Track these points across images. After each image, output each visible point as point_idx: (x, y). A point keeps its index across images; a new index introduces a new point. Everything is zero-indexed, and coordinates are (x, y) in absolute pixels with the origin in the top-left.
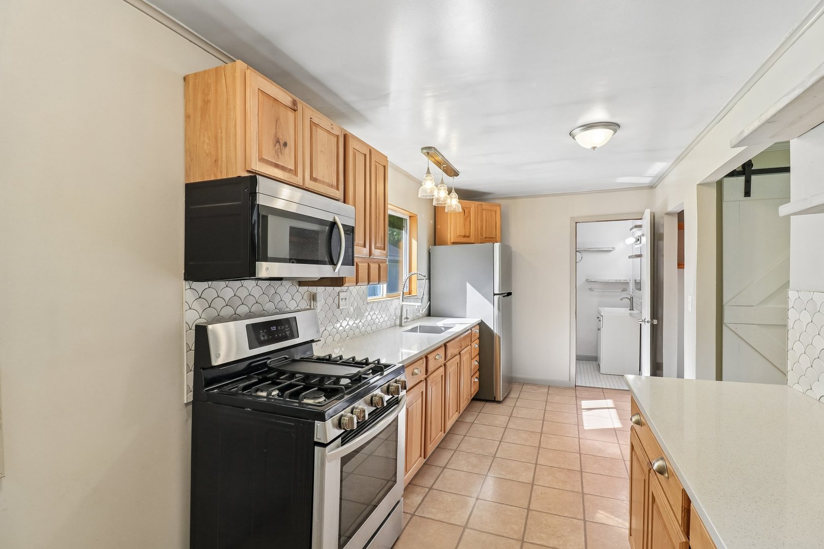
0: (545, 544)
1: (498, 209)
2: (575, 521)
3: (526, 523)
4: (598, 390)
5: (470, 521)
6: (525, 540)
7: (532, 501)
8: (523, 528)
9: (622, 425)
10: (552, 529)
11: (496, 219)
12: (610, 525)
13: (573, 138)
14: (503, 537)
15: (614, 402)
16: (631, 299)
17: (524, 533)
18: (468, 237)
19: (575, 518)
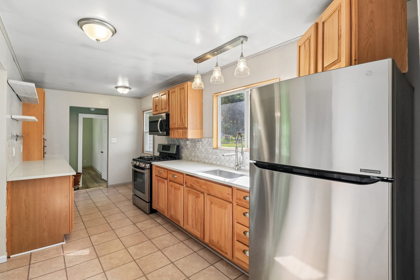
0: (104, 233)
19: (98, 245)
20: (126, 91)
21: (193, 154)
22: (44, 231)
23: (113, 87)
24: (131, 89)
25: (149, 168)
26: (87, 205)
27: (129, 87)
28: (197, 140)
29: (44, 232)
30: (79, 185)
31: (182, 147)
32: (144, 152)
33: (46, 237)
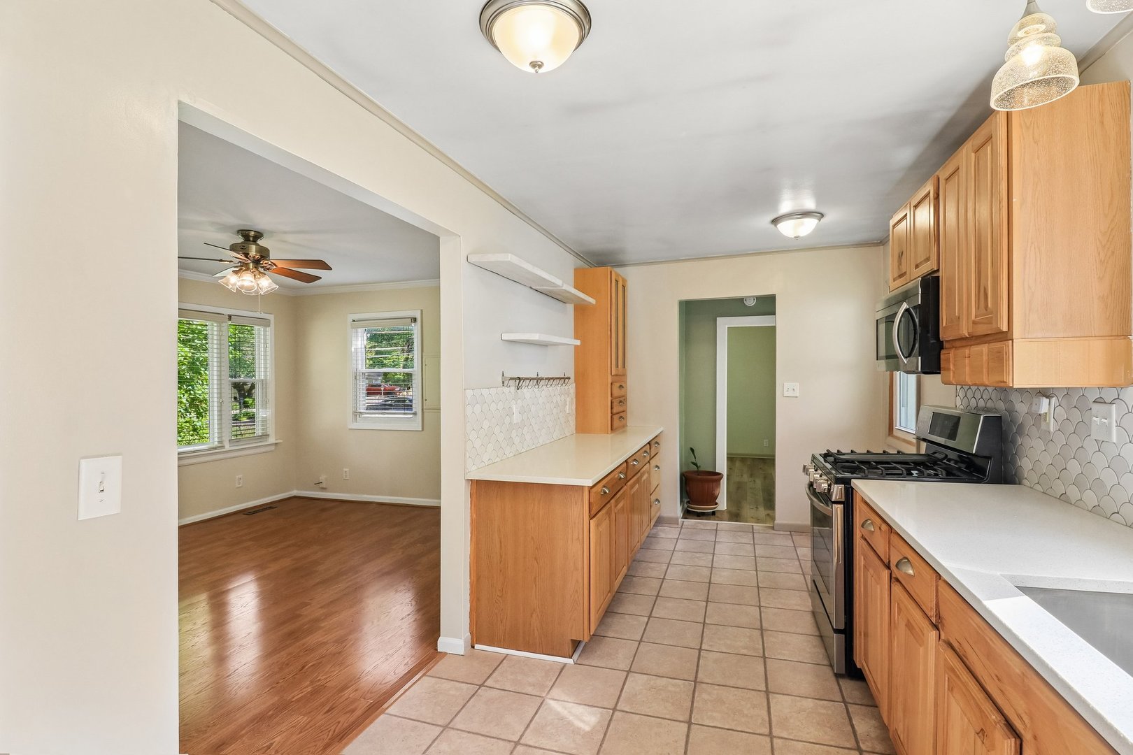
0: (670, 680)
3: (693, 702)
6: (693, 683)
7: (684, 738)
8: (696, 695)
14: (718, 685)
17: (694, 692)
19: (627, 712)
20: (807, 227)
21: (1074, 467)
22: (532, 613)
23: (764, 221)
24: (822, 215)
25: (843, 500)
26: (692, 568)
27: (818, 210)
28: (1092, 397)
29: (532, 616)
30: (716, 504)
31: (1021, 427)
32: (896, 433)
33: (536, 631)
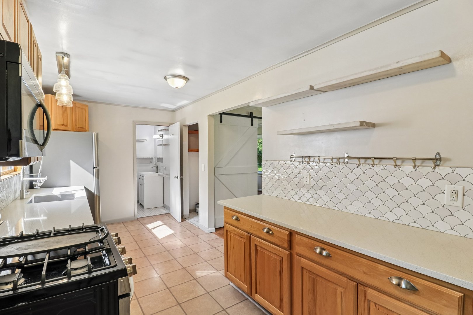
1: (87, 108)
2: (192, 281)
3: (173, 296)
4: (149, 217)
5: (144, 312)
6: (180, 303)
8: (174, 298)
9: (174, 231)
10: (186, 291)
11: (85, 115)
12: (205, 276)
13: (166, 80)
14: (169, 308)
15: (162, 222)
16: (157, 167)
17: (176, 300)
18: (66, 125)
